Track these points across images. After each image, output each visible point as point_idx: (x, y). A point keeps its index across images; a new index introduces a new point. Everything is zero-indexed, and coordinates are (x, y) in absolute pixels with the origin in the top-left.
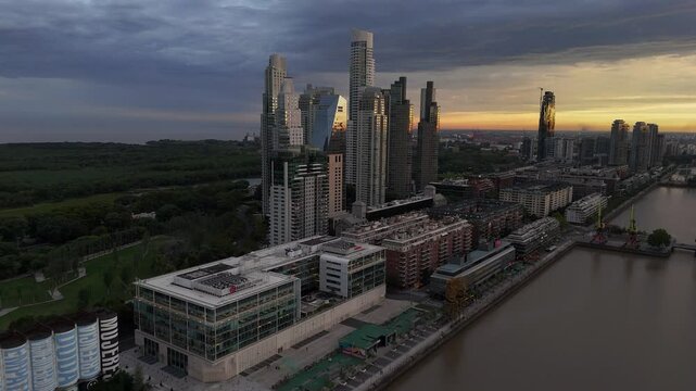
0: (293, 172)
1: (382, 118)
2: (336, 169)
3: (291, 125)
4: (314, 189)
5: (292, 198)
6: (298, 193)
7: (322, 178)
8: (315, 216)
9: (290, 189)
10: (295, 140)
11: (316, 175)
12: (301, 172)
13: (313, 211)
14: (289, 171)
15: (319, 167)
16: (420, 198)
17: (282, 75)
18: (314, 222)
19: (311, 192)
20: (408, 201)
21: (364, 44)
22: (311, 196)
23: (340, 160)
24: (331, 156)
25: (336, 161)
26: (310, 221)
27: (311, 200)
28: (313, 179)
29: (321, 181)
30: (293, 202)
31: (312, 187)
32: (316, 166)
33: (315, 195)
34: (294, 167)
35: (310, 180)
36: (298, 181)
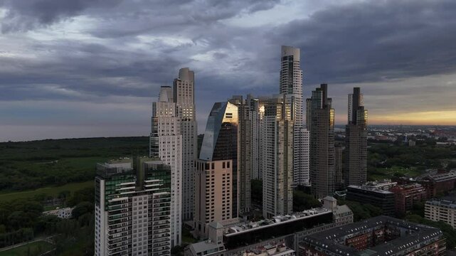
0: (111, 192)
1: (286, 122)
2: (224, 175)
3: (161, 133)
4: (147, 209)
5: (110, 223)
6: (118, 217)
7: (161, 195)
8: (150, 242)
9: (106, 213)
10: (166, 148)
11: (152, 192)
12: (124, 191)
13: (147, 236)
14: (106, 191)
15: (156, 183)
16: (313, 212)
17: (189, 86)
18: (147, 249)
19: (143, 214)
20: (295, 218)
21: (291, 58)
22: (143, 219)
23: (228, 167)
24: (216, 162)
25: (224, 167)
26: (140, 249)
27: (143, 223)
28: (145, 198)
29: (158, 200)
30: (111, 228)
31: (145, 207)
32: (152, 183)
33: (150, 216)
34: (114, 185)
35: (140, 199)
36: (119, 202)
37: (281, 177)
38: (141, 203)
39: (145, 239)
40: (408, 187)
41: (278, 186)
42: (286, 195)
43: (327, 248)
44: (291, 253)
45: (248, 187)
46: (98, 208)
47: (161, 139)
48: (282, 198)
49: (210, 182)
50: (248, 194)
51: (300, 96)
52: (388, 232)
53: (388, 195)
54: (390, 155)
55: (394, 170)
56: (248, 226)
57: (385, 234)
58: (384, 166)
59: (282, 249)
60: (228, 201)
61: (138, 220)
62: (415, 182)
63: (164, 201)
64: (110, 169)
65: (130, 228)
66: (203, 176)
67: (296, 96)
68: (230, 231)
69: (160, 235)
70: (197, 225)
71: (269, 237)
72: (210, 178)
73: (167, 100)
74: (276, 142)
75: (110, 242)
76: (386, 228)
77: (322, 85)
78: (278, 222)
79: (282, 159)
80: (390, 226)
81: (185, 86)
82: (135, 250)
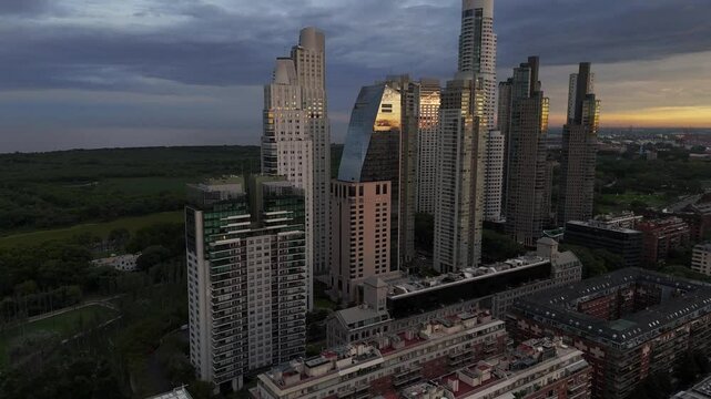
0: (214, 230)
1: (476, 120)
2: (378, 205)
3: (280, 136)
4: (269, 257)
5: (213, 279)
6: (225, 268)
7: (290, 236)
8: (275, 307)
9: (207, 263)
10: (289, 161)
11: (276, 231)
12: (234, 228)
13: (270, 299)
14: (204, 228)
15: (282, 216)
16: (521, 262)
17: (316, 59)
18: (270, 319)
19: (263, 265)
20: (494, 271)
21: (479, 13)
22: (263, 272)
23: (385, 192)
24: (366, 185)
25: (378, 193)
26: (260, 318)
27: (263, 279)
28: (267, 240)
29: (287, 243)
30: (216, 286)
31: (266, 254)
32: (276, 216)
33: (274, 268)
34: (218, 219)
35: (259, 241)
36: (226, 246)
37: (466, 208)
38: (259, 247)
39: (267, 302)
40: (663, 222)
41: (459, 221)
42: (472, 237)
43: (555, 318)
44: (499, 326)
45: (411, 224)
46: (192, 255)
47: (280, 146)
48: (466, 240)
49: (357, 215)
50: (410, 235)
51: (491, 78)
52: (642, 291)
53: (632, 234)
54: (620, 174)
55: (629, 197)
56: (423, 284)
57: (636, 295)
58: (612, 191)
59: (486, 319)
60: (384, 245)
61: (256, 273)
62: (674, 215)
63: (295, 244)
64: (210, 194)
65: (244, 286)
66: (346, 206)
67: (486, 77)
68: (397, 291)
69: (290, 297)
70: (336, 282)
71: (456, 301)
72: (358, 210)
73: (287, 82)
74: (458, 151)
75: (215, 308)
76: (638, 286)
77: (529, 58)
78: (469, 277)
79: (468, 180)
80: (645, 283)
81: (311, 59)
82: (253, 319)
